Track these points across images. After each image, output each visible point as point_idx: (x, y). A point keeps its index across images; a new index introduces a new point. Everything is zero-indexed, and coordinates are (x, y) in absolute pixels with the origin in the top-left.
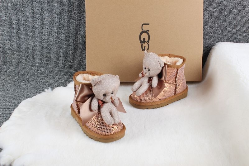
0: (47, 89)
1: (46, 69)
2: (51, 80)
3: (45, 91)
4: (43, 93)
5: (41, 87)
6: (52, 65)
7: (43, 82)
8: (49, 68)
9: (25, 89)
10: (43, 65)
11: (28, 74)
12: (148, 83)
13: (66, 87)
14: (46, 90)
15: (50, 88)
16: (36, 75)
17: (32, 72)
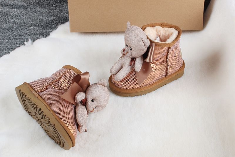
0: (27, 41)
1: (26, 15)
2: (32, 28)
3: (24, 45)
4: (22, 47)
5: (21, 36)
6: (32, 10)
7: (23, 30)
8: (29, 14)
9: (4, 38)
10: (22, 10)
11: (6, 21)
12: (130, 65)
13: (48, 37)
14: (25, 43)
15: (30, 40)
16: (15, 22)
17: (11, 18)
